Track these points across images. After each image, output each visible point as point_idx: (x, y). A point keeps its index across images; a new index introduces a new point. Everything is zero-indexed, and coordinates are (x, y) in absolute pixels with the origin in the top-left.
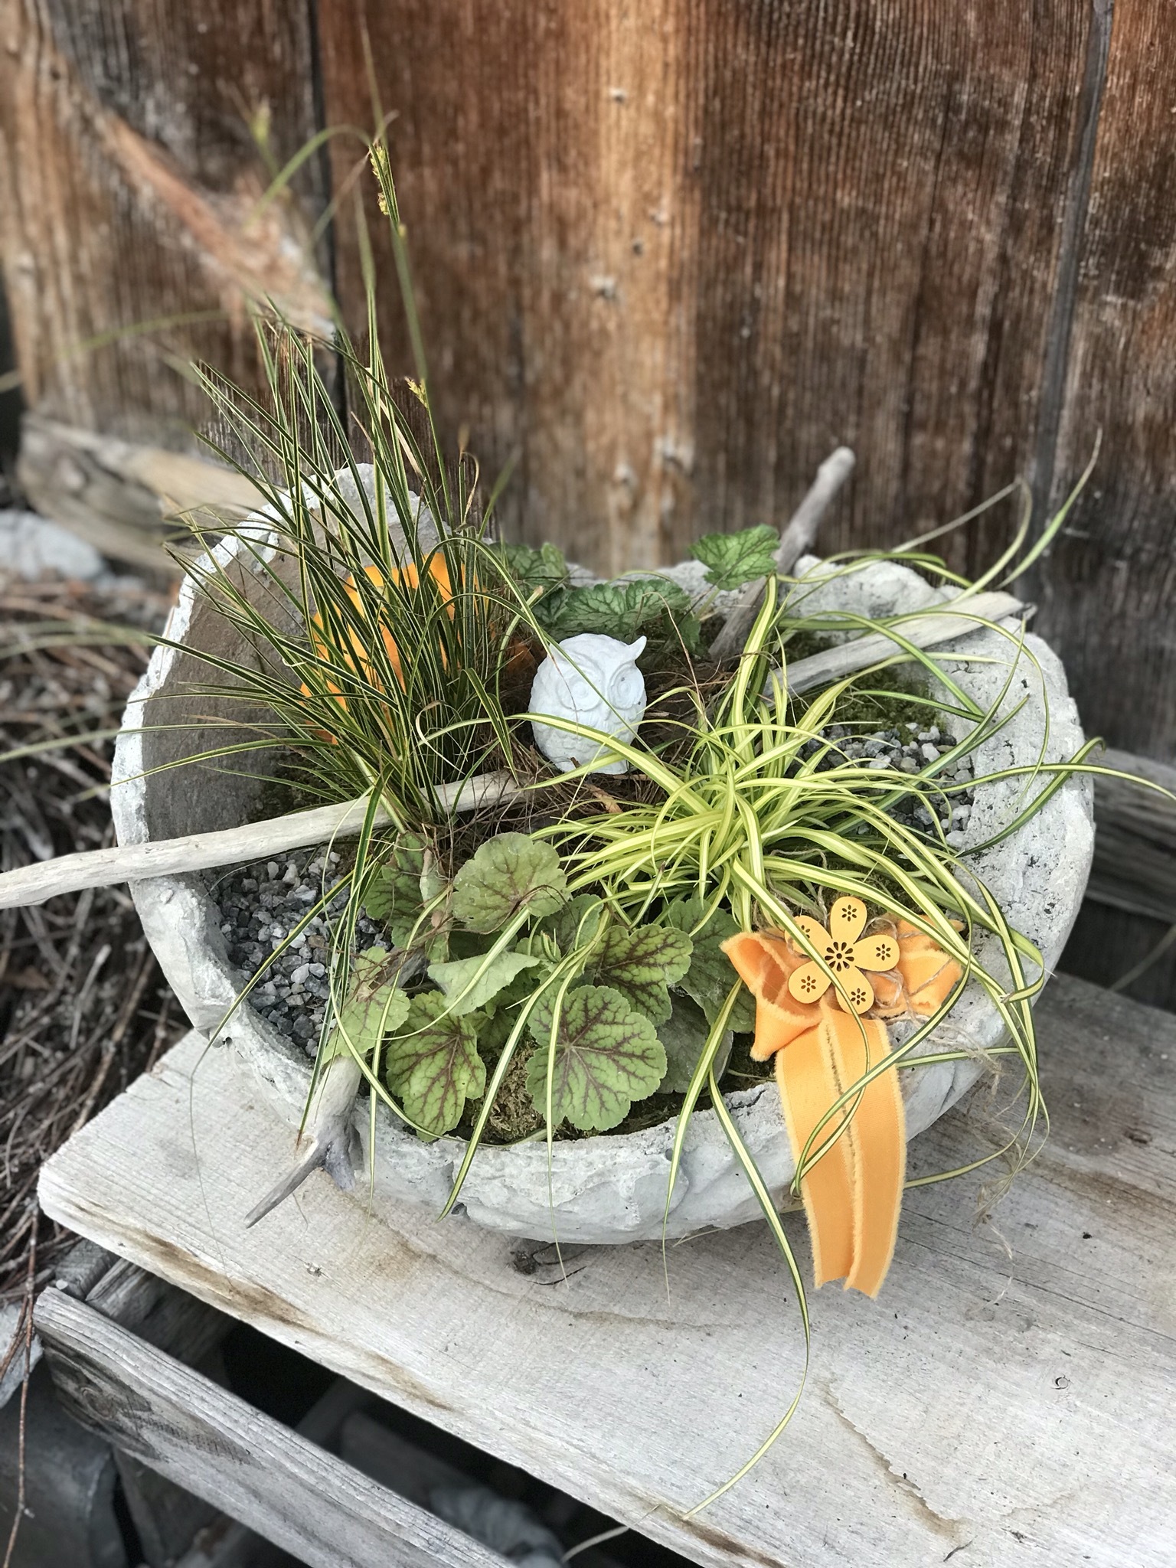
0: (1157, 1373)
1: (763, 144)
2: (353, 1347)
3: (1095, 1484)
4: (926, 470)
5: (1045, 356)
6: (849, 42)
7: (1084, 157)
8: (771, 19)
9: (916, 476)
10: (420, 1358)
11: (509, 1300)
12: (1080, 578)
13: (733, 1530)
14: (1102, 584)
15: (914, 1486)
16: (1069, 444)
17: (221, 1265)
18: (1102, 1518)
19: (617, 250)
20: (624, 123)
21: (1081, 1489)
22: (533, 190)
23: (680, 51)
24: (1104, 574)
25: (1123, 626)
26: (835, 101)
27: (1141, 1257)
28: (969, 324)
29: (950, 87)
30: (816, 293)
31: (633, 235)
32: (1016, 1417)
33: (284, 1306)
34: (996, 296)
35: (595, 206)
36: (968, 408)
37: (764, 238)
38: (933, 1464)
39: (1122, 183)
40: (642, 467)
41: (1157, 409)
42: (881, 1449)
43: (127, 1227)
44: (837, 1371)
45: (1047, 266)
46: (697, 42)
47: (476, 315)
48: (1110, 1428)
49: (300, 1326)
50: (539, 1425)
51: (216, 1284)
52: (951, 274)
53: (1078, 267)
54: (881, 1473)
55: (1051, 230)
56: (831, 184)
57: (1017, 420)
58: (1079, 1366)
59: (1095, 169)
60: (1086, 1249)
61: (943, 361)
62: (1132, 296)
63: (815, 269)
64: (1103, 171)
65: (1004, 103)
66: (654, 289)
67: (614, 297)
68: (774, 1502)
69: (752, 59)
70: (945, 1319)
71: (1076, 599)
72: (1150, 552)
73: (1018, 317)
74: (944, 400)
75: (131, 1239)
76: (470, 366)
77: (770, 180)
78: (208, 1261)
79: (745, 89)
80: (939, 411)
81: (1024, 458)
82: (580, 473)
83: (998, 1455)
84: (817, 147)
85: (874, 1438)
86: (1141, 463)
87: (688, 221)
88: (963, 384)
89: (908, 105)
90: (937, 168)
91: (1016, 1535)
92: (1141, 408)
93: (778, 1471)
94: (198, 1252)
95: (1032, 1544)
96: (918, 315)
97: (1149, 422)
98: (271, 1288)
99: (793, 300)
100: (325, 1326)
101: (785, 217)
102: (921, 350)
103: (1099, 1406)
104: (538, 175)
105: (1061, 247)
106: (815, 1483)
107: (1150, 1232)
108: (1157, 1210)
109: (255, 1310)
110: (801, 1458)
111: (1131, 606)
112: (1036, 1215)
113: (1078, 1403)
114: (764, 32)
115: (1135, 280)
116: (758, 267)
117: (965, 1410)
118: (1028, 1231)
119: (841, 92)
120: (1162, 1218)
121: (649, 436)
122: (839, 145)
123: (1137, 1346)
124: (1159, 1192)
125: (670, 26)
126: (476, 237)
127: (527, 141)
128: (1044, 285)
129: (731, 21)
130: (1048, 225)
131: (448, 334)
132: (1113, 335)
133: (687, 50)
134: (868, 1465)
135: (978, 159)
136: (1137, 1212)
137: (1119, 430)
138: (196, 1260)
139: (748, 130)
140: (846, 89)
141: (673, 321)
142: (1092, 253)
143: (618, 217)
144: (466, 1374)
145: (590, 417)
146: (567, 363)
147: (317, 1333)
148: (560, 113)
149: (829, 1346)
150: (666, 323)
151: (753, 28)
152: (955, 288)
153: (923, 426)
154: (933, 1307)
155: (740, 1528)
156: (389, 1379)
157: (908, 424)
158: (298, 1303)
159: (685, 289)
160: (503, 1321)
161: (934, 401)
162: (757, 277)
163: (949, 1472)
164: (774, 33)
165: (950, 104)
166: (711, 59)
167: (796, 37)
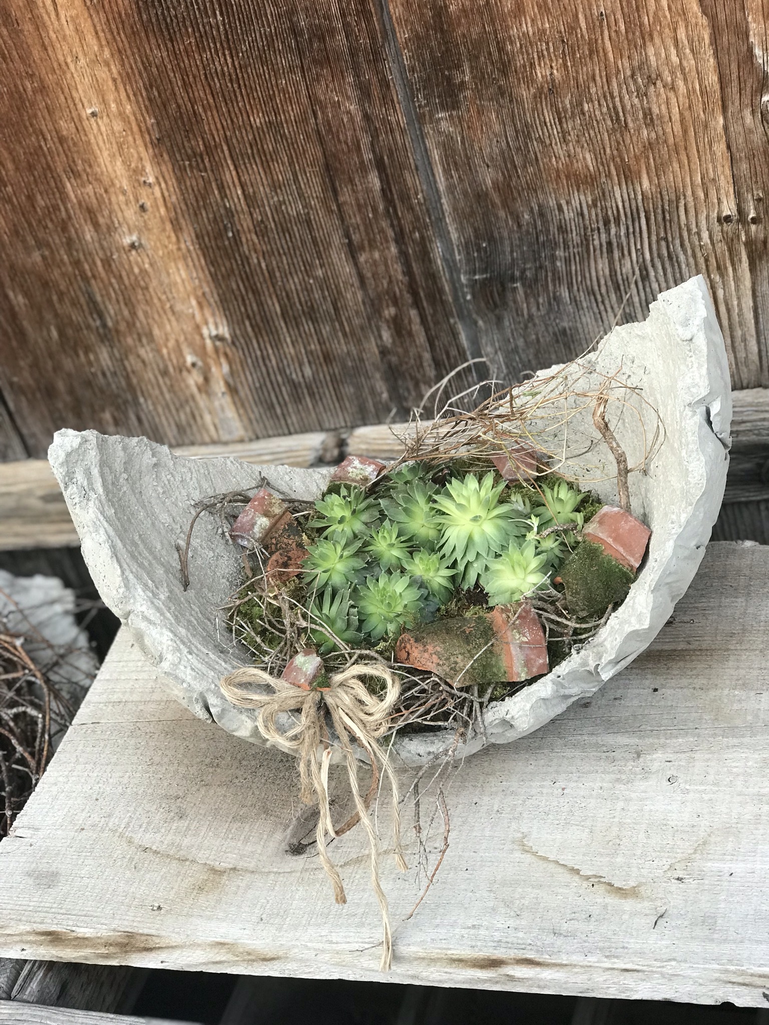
0: (731, 750)
1: (193, 107)
2: (199, 945)
3: (718, 830)
4: (375, 275)
5: (417, 168)
6: (219, 18)
7: (390, 33)
8: (167, 23)
9: (371, 283)
10: (247, 932)
11: (294, 874)
12: (496, 306)
13: (491, 950)
14: (511, 304)
15: (601, 877)
16: (454, 220)
17: (92, 930)
18: (730, 846)
19: (130, 214)
20: (103, 129)
21: (709, 836)
22: (64, 197)
23: (119, 67)
24: (509, 296)
25: (535, 325)
26: (226, 59)
27: (694, 688)
28: (363, 168)
29: (291, 21)
30: (263, 190)
31: (137, 201)
32: (651, 811)
33: (143, 938)
34: (372, 145)
35: (106, 191)
36: (384, 224)
37: (217, 167)
38: (608, 859)
39: (418, 37)
40: (202, 352)
41: (497, 173)
42: (570, 864)
43: (21, 934)
44: (525, 830)
45: (395, 110)
46: (128, 57)
47: (61, 295)
48: (714, 793)
49: (159, 948)
50: (339, 940)
51: (94, 946)
52: (339, 140)
53: (413, 102)
54: (576, 878)
55: (388, 86)
56: (245, 115)
57: (417, 219)
58: (679, 765)
59: (398, 35)
60: (658, 698)
61: (357, 199)
62: (454, 109)
63: (256, 175)
64: (403, 35)
65: (327, 17)
66: (164, 230)
67: (141, 245)
68: (511, 923)
69: (165, 54)
70: (583, 773)
71: (499, 320)
72: (530, 269)
73: (390, 150)
74: (368, 225)
75: (27, 942)
76: (70, 332)
77: (206, 128)
78: (84, 931)
79: (168, 76)
80: (367, 234)
81: (431, 241)
82: (165, 373)
83: (648, 837)
84: (226, 94)
85: (563, 859)
86: (502, 214)
87: (167, 177)
88: (375, 210)
89: (271, 44)
90: (304, 76)
91: (678, 879)
92: (488, 178)
93: (508, 904)
94: (74, 929)
95: (691, 880)
96: (330, 177)
97: (495, 184)
98: (130, 930)
99: (251, 200)
100: (175, 939)
101: (225, 148)
102: (341, 199)
103: (701, 784)
104: (64, 187)
105: (398, 93)
106: (535, 901)
107: (694, 672)
108: (694, 658)
109: (126, 952)
110: (520, 890)
111: (534, 310)
112: (619, 691)
113: (688, 787)
114: (166, 33)
115: (451, 96)
116: (221, 188)
117: (616, 820)
118: (618, 702)
119: (227, 52)
120: (698, 660)
121: (198, 328)
122: (239, 87)
123: (712, 739)
124: (691, 647)
125: (107, 53)
126: (41, 244)
127: (49, 167)
128: (398, 123)
129: (143, 34)
130: (385, 84)
131: (48, 316)
132: (452, 138)
133: (123, 65)
134: (567, 877)
135: (325, 60)
136: (681, 664)
137: (481, 196)
138: (74, 934)
139: (180, 101)
140: (230, 49)
141: (183, 246)
142: (418, 90)
143: (124, 193)
144: (279, 929)
145: (156, 332)
146: (129, 303)
147: (172, 947)
148: (62, 140)
149: (514, 818)
150: (179, 249)
151: (158, 34)
152: (346, 150)
153: (362, 248)
154: (574, 769)
155: (495, 948)
156: (230, 957)
157: (352, 251)
158: (153, 932)
159: (182, 221)
160: (294, 888)
161: (362, 228)
162: (224, 196)
163: (619, 860)
164: (172, 31)
165: (295, 31)
166: (140, 64)
167: (187, 30)
